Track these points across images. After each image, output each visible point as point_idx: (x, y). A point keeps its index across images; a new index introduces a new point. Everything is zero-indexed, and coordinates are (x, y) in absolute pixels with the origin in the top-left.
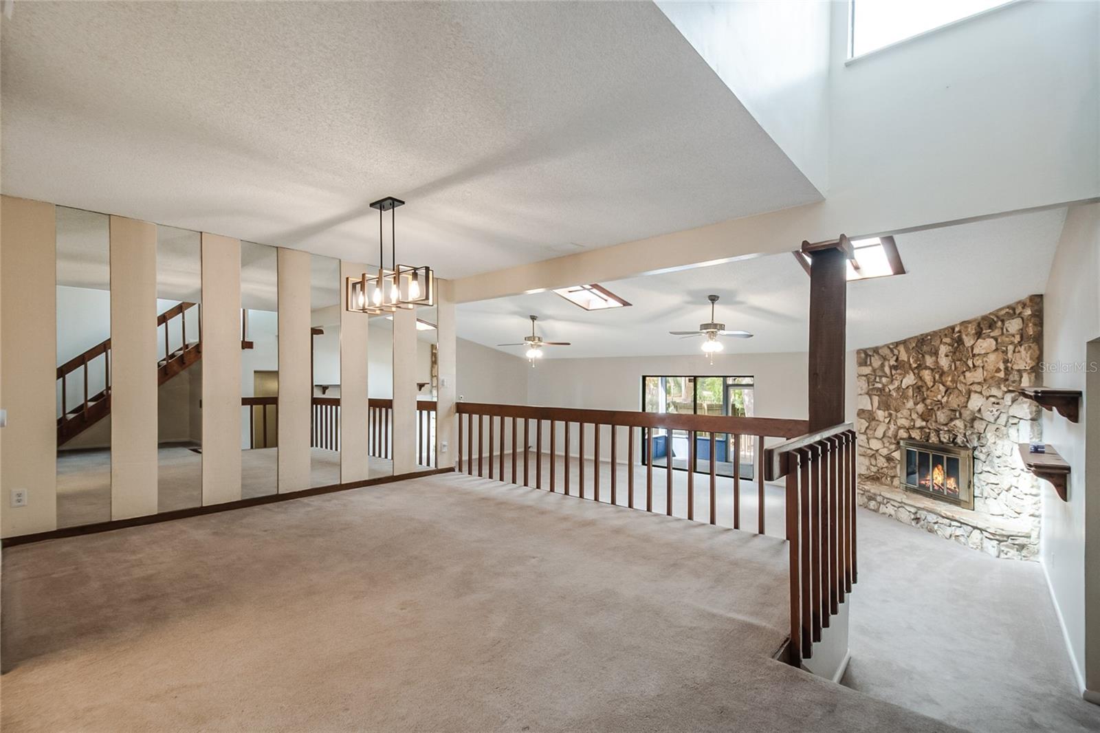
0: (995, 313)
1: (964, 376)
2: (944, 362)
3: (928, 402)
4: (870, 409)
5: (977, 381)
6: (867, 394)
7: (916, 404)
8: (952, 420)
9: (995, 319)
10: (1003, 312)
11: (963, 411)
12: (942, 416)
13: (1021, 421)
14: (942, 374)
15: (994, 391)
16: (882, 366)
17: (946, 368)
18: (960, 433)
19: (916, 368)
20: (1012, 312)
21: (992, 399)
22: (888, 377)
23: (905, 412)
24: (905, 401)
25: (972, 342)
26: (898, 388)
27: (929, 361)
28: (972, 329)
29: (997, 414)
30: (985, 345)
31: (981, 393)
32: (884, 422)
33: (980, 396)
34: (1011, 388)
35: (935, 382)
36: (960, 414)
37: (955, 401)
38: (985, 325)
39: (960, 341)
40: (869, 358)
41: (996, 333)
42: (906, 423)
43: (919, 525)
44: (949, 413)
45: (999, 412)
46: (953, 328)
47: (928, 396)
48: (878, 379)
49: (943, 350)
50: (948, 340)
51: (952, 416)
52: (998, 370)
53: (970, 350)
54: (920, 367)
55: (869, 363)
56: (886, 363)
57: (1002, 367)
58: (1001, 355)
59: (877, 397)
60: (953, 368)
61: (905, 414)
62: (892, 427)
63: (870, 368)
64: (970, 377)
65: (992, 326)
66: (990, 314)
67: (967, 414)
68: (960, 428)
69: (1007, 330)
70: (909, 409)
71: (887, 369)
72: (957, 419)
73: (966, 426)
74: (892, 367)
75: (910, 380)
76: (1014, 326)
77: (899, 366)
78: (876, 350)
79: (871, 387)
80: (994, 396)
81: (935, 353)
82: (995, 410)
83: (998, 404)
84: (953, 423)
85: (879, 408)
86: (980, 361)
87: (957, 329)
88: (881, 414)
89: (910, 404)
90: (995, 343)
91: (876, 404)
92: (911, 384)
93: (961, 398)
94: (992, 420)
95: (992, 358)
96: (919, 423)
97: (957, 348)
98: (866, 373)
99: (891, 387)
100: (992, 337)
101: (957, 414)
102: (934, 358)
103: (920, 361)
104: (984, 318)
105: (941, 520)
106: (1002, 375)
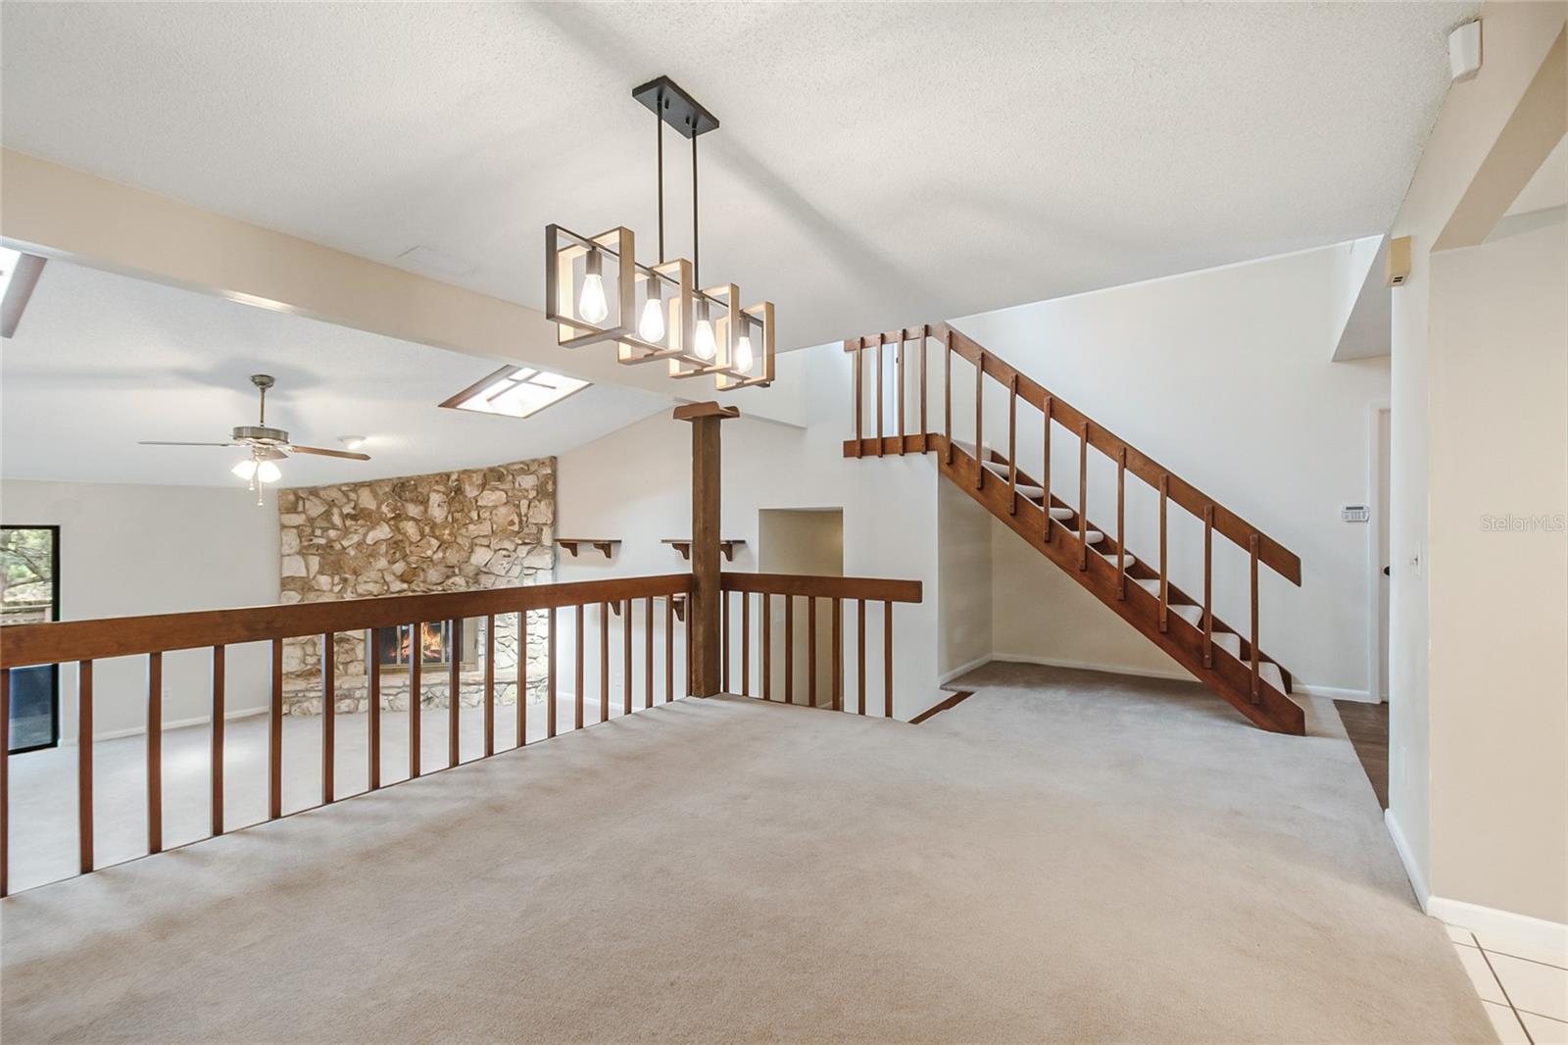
0: (506, 467)
1: (467, 529)
2: (438, 513)
3: (412, 559)
4: (304, 574)
5: (482, 534)
6: (300, 553)
7: (392, 563)
8: (448, 577)
9: (505, 473)
10: (517, 467)
11: (464, 566)
12: (436, 575)
13: (539, 572)
14: (434, 526)
15: (507, 545)
16: (327, 514)
17: (439, 520)
19: (392, 518)
20: (526, 468)
21: (504, 553)
22: (338, 529)
23: (374, 575)
24: (371, 560)
25: (476, 493)
26: (359, 545)
27: (413, 510)
28: (477, 479)
29: (508, 567)
30: (490, 498)
31: (488, 546)
32: (331, 591)
33: (487, 549)
34: (526, 541)
35: (423, 535)
36: (460, 570)
37: (453, 557)
38: (494, 476)
39: (459, 490)
40: (301, 503)
41: (507, 486)
42: (373, 590)
43: (431, 706)
44: (445, 570)
45: (510, 565)
46: (448, 476)
47: (411, 552)
48: (318, 532)
49: (435, 498)
50: (441, 488)
51: (450, 573)
52: (512, 523)
53: (473, 501)
54: (397, 517)
55: (300, 509)
56: (335, 511)
57: (516, 520)
58: (512, 509)
59: (318, 558)
60: (450, 519)
61: (373, 576)
63: (303, 516)
64: (473, 530)
65: (500, 478)
66: (500, 466)
67: (470, 570)
68: (461, 586)
69: (520, 485)
70: (379, 571)
71: (336, 519)
72: (457, 575)
73: (467, 582)
74: (345, 517)
75: (383, 532)
76: (528, 482)
77: (359, 515)
78: (314, 492)
79: (306, 544)
80: (504, 549)
81: (424, 502)
82: (505, 563)
83: (509, 556)
84: (451, 581)
85: (321, 572)
86: (488, 513)
87: (454, 477)
88: (325, 581)
89: (382, 563)
90: (505, 496)
91: (315, 567)
92: (383, 537)
93: (462, 553)
94: (503, 573)
95: (503, 510)
96: (397, 587)
97: (453, 498)
98: (296, 524)
99: (346, 543)
100: (502, 490)
101: (457, 571)
102: (422, 508)
103: (399, 510)
104: (492, 470)
106: (516, 528)
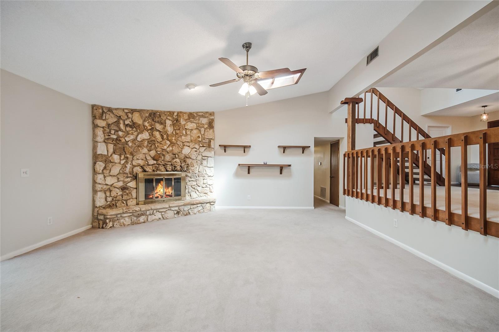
0: (196, 113)
1: (181, 138)
2: (170, 129)
3: (159, 149)
4: (106, 154)
5: (187, 141)
6: (104, 142)
7: (149, 151)
8: (173, 159)
9: (196, 115)
10: (200, 114)
11: (179, 154)
12: (168, 157)
13: (209, 158)
14: (168, 135)
15: (196, 146)
16: (118, 123)
17: (169, 133)
18: (178, 165)
19: (150, 129)
20: (204, 115)
21: (195, 149)
22: (123, 132)
23: (141, 156)
24: (140, 148)
25: (185, 123)
26: (134, 141)
27: (159, 127)
28: (186, 117)
29: (197, 156)
30: (190, 126)
31: (189, 146)
32: (120, 163)
33: (189, 148)
34: (204, 145)
35: (163, 139)
36: (178, 156)
37: (176, 150)
38: (191, 116)
39: (178, 120)
40: (104, 115)
41: (196, 121)
42: (141, 162)
44: (172, 155)
46: (173, 113)
47: (158, 146)
48: (113, 132)
49: (169, 123)
50: (170, 118)
51: (174, 157)
53: (184, 126)
54: (152, 129)
55: (104, 118)
56: (122, 122)
57: (200, 136)
58: (198, 131)
59: (113, 145)
60: (174, 133)
62: (129, 166)
63: (105, 122)
64: (184, 139)
65: (194, 117)
66: (194, 112)
67: (182, 156)
68: (178, 163)
69: (201, 122)
70: (144, 154)
71: (122, 126)
72: (176, 158)
73: (181, 162)
74: (127, 126)
75: (145, 135)
76: (205, 121)
77: (134, 126)
78: (110, 110)
79: (107, 137)
80: (196, 148)
81: (163, 123)
82: (195, 154)
83: (198, 152)
84: (175, 160)
85: (114, 153)
86: (190, 132)
87: (176, 114)
88: (116, 157)
89: (145, 150)
90: (196, 126)
91: (111, 150)
92: (146, 138)
93: (179, 148)
94: (195, 159)
95: (195, 132)
96: (152, 162)
97: (176, 123)
98: (103, 126)
99: (127, 139)
100: (195, 123)
102: (162, 126)
103: (153, 126)
104: (191, 113)
105: (192, 207)
106: (200, 139)
